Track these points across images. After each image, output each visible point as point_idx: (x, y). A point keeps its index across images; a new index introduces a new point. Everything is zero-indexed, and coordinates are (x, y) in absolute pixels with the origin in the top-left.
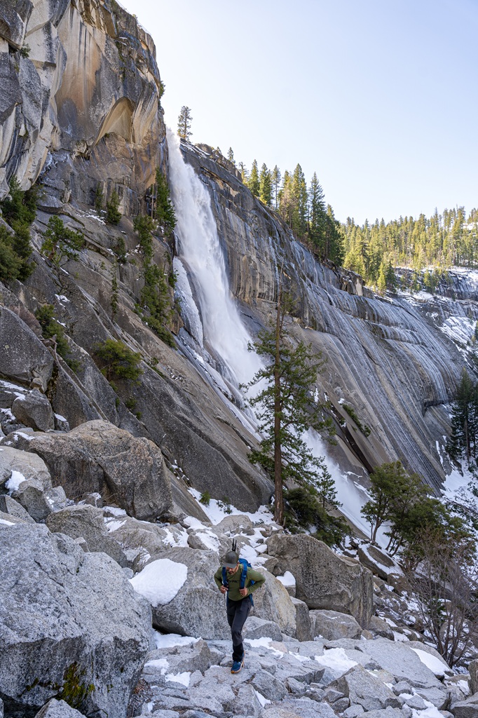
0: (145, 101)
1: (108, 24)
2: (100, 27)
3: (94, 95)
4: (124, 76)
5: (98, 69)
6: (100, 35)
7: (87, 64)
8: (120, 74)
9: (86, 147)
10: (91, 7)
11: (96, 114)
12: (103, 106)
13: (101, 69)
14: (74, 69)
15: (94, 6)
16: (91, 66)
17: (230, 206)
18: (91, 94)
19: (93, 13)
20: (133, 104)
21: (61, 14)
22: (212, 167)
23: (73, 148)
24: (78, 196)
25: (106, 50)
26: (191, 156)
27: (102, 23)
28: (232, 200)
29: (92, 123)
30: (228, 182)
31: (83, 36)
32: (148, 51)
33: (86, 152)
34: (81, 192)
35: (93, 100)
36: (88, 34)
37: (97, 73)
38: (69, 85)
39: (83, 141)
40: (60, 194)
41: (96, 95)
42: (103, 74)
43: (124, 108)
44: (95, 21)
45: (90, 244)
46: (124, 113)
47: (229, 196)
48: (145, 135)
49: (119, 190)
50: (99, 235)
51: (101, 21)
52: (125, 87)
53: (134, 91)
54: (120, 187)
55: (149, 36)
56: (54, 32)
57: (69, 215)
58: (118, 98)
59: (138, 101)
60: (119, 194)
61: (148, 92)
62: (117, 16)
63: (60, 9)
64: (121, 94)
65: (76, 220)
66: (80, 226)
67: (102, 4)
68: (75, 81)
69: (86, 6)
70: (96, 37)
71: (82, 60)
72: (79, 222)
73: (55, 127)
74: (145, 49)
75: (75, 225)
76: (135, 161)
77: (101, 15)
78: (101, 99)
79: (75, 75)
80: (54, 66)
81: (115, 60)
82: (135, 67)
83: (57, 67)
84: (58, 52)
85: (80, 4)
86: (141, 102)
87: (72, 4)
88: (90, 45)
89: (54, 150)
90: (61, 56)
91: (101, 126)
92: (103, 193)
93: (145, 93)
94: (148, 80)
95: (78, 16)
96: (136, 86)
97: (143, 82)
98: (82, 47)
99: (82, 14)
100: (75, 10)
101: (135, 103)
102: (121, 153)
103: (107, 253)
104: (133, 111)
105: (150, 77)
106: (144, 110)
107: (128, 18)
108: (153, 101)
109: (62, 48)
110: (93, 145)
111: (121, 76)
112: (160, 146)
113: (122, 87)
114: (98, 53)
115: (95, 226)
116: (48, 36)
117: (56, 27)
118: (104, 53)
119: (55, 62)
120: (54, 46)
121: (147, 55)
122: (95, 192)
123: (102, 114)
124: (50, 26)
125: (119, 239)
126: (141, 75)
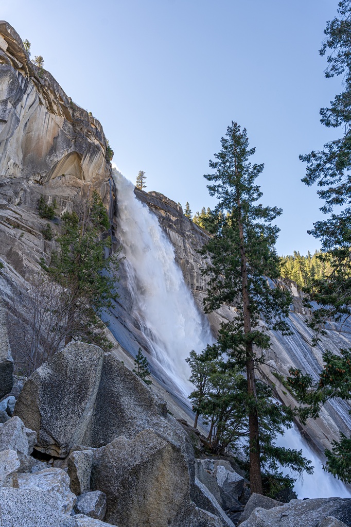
0: (91, 155)
1: (66, 113)
2: (60, 115)
3: (51, 150)
4: (75, 141)
5: (56, 136)
6: (59, 119)
7: (48, 134)
8: (73, 139)
9: (40, 177)
10: (53, 104)
11: (51, 159)
12: (57, 155)
13: (58, 137)
14: (38, 136)
15: (55, 103)
16: (51, 134)
17: (170, 226)
18: (49, 149)
19: (55, 107)
20: (80, 156)
22: (156, 202)
23: (30, 177)
24: (27, 203)
25: (63, 127)
26: (140, 195)
27: (61, 113)
28: (172, 223)
29: (47, 164)
30: (169, 211)
31: (47, 120)
32: (96, 129)
33: (40, 180)
34: (30, 201)
35: (50, 152)
36: (50, 118)
37: (55, 138)
38: (34, 144)
39: (38, 173)
40: (8, 198)
41: (53, 149)
42: (59, 139)
43: (75, 158)
44: (57, 112)
45: (25, 227)
46: (75, 162)
47: (170, 220)
48: (94, 176)
49: (63, 203)
50: (33, 223)
51: (61, 112)
52: (76, 146)
53: (82, 148)
54: (64, 201)
55: (97, 121)
56: (10, 105)
57: (12, 210)
58: (69, 152)
59: (85, 154)
60: (63, 205)
61: (94, 150)
62: (74, 111)
63: (16, 95)
64: (72, 149)
65: (16, 213)
66: (18, 216)
67: (63, 103)
68: (39, 142)
69: (50, 103)
70: (57, 120)
71: (45, 131)
72: (18, 214)
73: (17, 165)
74: (94, 127)
75: (14, 216)
76: (83, 190)
77: (60, 108)
78: (55, 151)
79: (38, 139)
80: (5, 122)
81: (69, 132)
82: (85, 136)
83: (9, 122)
84: (10, 115)
85: (45, 102)
86: (88, 155)
87: (41, 103)
88: (52, 124)
89: (15, 177)
90: (14, 118)
91: (55, 167)
92: (48, 203)
93: (91, 150)
94: (94, 143)
95: (44, 109)
96: (84, 146)
97: (90, 144)
98: (46, 125)
99: (47, 108)
100: (43, 106)
101: (82, 155)
102: (71, 185)
103: (36, 233)
104: (81, 160)
105: (96, 142)
106: (91, 160)
107: (82, 111)
108: (98, 156)
109: (16, 115)
110: (46, 176)
111: (73, 141)
112: (105, 183)
113: (73, 146)
114: (57, 128)
115: (32, 218)
116: (4, 107)
117: (15, 105)
118: (62, 129)
119: (6, 120)
120: (7, 112)
121: (94, 131)
122: (41, 202)
123: (56, 159)
124: (7, 103)
125: (48, 225)
126: (89, 140)
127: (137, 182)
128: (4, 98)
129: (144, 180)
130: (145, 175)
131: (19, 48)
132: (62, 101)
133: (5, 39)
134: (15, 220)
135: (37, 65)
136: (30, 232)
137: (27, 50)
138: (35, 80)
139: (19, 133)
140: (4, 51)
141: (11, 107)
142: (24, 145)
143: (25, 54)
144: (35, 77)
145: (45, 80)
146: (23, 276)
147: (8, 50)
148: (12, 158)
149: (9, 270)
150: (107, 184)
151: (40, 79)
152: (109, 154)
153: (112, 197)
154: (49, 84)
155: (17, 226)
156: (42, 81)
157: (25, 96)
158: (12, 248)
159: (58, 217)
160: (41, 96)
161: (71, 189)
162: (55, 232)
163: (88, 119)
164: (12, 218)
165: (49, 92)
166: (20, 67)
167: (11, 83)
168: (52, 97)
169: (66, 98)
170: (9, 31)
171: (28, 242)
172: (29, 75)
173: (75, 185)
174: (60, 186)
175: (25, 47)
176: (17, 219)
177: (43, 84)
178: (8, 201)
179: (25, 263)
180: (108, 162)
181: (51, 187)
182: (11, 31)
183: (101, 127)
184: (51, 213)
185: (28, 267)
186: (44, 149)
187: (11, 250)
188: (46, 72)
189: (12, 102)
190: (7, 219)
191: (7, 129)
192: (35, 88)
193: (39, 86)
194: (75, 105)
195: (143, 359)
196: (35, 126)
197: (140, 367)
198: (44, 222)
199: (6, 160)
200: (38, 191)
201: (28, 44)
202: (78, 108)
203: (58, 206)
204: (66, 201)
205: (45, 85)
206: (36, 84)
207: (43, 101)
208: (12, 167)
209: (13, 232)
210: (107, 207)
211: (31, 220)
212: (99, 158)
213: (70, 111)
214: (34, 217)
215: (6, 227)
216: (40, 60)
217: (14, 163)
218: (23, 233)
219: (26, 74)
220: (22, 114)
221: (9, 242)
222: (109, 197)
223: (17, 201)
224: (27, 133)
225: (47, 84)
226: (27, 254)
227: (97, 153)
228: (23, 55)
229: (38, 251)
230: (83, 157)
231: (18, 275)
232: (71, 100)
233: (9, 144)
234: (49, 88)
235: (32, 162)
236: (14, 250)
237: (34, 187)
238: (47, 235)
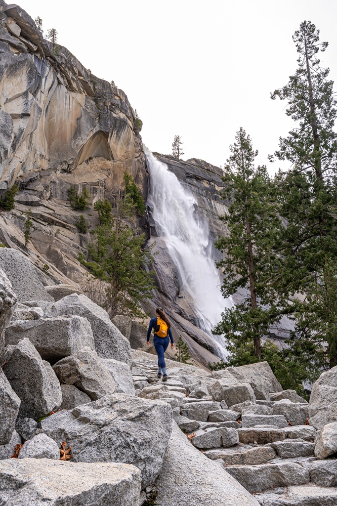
0: (118, 131)
1: (87, 89)
2: (81, 93)
3: (76, 133)
4: (100, 118)
5: (79, 117)
6: (81, 97)
7: (70, 116)
8: (97, 116)
9: (67, 165)
10: (72, 81)
11: (76, 144)
12: (82, 138)
13: (81, 117)
14: (61, 120)
15: (74, 80)
16: (74, 116)
17: (216, 199)
18: (73, 133)
19: (74, 85)
20: (107, 134)
21: (37, 86)
22: (197, 172)
23: (57, 167)
24: (58, 196)
25: (85, 104)
27: (82, 89)
28: (218, 194)
29: (72, 150)
30: (213, 181)
31: (68, 100)
32: (121, 100)
33: (67, 168)
34: (60, 192)
35: (74, 136)
36: (71, 98)
37: (78, 119)
38: (58, 130)
39: (65, 161)
40: (40, 194)
42: (83, 120)
43: (101, 138)
44: (77, 89)
45: (59, 222)
46: (102, 141)
47: (215, 191)
48: (123, 154)
49: (94, 190)
50: (66, 216)
51: (81, 88)
52: (100, 124)
53: (107, 126)
54: (94, 188)
55: (121, 91)
56: (30, 96)
57: (44, 206)
58: (94, 132)
59: (111, 131)
60: (94, 193)
61: (120, 125)
62: (95, 84)
63: (35, 84)
64: (97, 129)
65: (49, 208)
66: (51, 212)
67: (82, 78)
68: (62, 127)
69: (69, 81)
70: (78, 98)
71: (67, 113)
72: (51, 209)
73: (43, 156)
74: (118, 98)
75: (47, 212)
76: (113, 172)
77: (80, 84)
78: (80, 134)
79: (61, 123)
80: (28, 115)
81: (92, 109)
82: (109, 111)
83: (32, 115)
84: (32, 107)
85: (64, 81)
86: (115, 132)
87: (59, 83)
88: (73, 104)
89: (42, 170)
90: (36, 109)
91: (81, 151)
92: (79, 192)
93: (117, 125)
94: (120, 117)
95: (63, 89)
96: (109, 123)
97: (115, 119)
98: (67, 106)
99: (66, 87)
100: (62, 86)
101: (108, 133)
102: (100, 168)
103: (71, 227)
104: (107, 138)
105: (122, 116)
106: (118, 137)
107: (104, 83)
108: (126, 130)
109: (37, 105)
110: (73, 163)
111: (97, 118)
112: (136, 159)
113: (98, 125)
114: (79, 107)
115: (64, 211)
116: (25, 99)
117: (35, 94)
118: (84, 107)
119: (29, 113)
120: (29, 104)
121: (119, 103)
122: (71, 192)
123: (81, 143)
124: (28, 94)
125: (82, 218)
126: (114, 115)
127: (173, 150)
128: (24, 90)
129: (181, 146)
130: (181, 140)
131: (32, 30)
132: (81, 76)
133: (17, 24)
134: (49, 216)
135: (49, 40)
136: (64, 226)
137: (39, 28)
138: (51, 60)
139: (42, 122)
140: (17, 37)
141: (32, 98)
142: (48, 133)
143: (39, 36)
144: (51, 57)
145: (62, 57)
146: (65, 274)
147: (21, 34)
148: (38, 149)
149: (53, 270)
150: (138, 160)
151: (56, 58)
152: (137, 125)
153: (145, 174)
154: (66, 60)
155: (51, 222)
156: (58, 59)
157: (43, 80)
158: (50, 246)
159: (90, 206)
160: (59, 76)
161: (100, 172)
162: (89, 223)
163: (111, 90)
164: (45, 215)
165: (67, 70)
166: (35, 50)
167: (29, 72)
168: (70, 74)
169: (85, 71)
170: (20, 15)
171: (64, 238)
172: (44, 57)
173: (104, 167)
174: (88, 172)
175: (37, 26)
176: (50, 214)
177: (60, 63)
178: (40, 197)
179: (65, 260)
180: (137, 134)
181: (80, 174)
182: (22, 14)
183: (126, 97)
184: (83, 203)
185: (68, 265)
186: (69, 133)
187: (50, 248)
188: (61, 47)
189: (33, 92)
190: (42, 216)
191: (31, 122)
192: (52, 68)
193: (57, 67)
194: (95, 77)
195: (184, 345)
196: (56, 109)
197: (182, 352)
198: (77, 214)
199: (33, 153)
200: (67, 181)
201: (40, 21)
202: (99, 79)
203: (89, 195)
204: (96, 187)
205: (62, 63)
206: (52, 65)
207: (61, 80)
208: (38, 160)
209: (48, 229)
210: (140, 187)
211: (63, 214)
212: (127, 133)
213: (91, 86)
214: (66, 210)
215: (41, 225)
216: (53, 33)
217: (41, 155)
218: (59, 230)
219: (42, 56)
220: (43, 99)
221: (47, 240)
222: (142, 174)
223: (48, 194)
224: (49, 119)
225: (64, 60)
226: (66, 251)
227: (124, 127)
228: (37, 37)
229: (74, 246)
230: (110, 135)
231: (61, 273)
232: (90, 72)
233: (34, 135)
234: (66, 66)
235: (58, 150)
236: (53, 248)
237: (62, 177)
238: (81, 228)
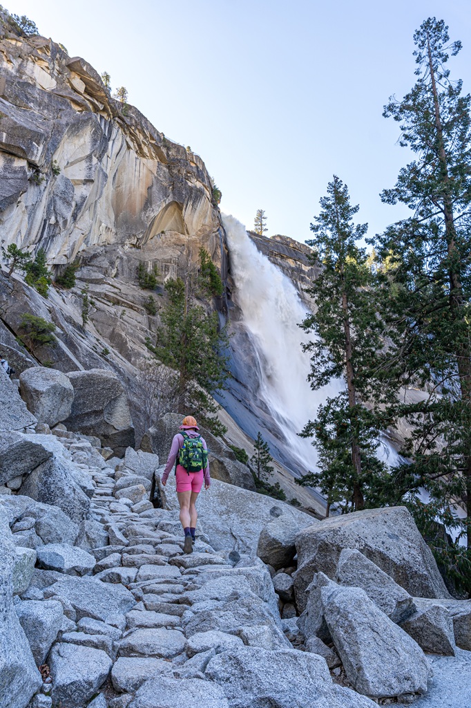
0: (194, 202)
1: (159, 155)
2: (152, 158)
3: (146, 204)
4: (173, 188)
5: (150, 185)
6: (151, 163)
7: (140, 184)
8: (170, 186)
9: (136, 239)
10: (143, 145)
11: (147, 215)
12: (153, 210)
13: (152, 186)
14: (130, 189)
15: (145, 144)
16: (144, 184)
17: (302, 280)
18: (143, 203)
19: (145, 150)
20: (181, 205)
21: (103, 149)
22: (281, 250)
23: (125, 241)
24: (125, 273)
25: (158, 172)
26: (261, 242)
27: (154, 155)
28: (305, 274)
29: (142, 222)
30: (299, 259)
31: (138, 166)
32: (197, 167)
33: (136, 243)
34: (128, 270)
35: (145, 207)
36: (141, 164)
37: (149, 188)
38: (126, 200)
39: (133, 235)
40: (104, 271)
41: (148, 203)
42: (154, 189)
43: (175, 209)
44: (148, 155)
45: (123, 302)
46: (176, 214)
47: (302, 271)
48: (199, 228)
49: (165, 267)
50: (133, 296)
51: (153, 153)
52: (174, 194)
53: (182, 196)
54: (166, 265)
55: (197, 157)
56: (95, 160)
57: (109, 284)
58: (167, 203)
59: (186, 202)
60: (165, 270)
61: (196, 195)
62: (168, 149)
63: (101, 146)
64: (170, 199)
65: (115, 287)
66: (116, 291)
67: (154, 142)
68: (131, 196)
69: (139, 146)
70: (149, 165)
71: (136, 182)
72: (117, 288)
73: (109, 228)
74: (193, 165)
75: (112, 291)
76: (188, 247)
77: (152, 150)
78: (151, 205)
79: (130, 193)
80: (92, 181)
81: (165, 177)
82: (184, 180)
83: (96, 182)
84: (96, 172)
85: (134, 146)
86: (190, 203)
87: (129, 147)
88: (144, 171)
89: (108, 244)
90: (101, 175)
91: (152, 224)
92: (149, 270)
93: (192, 196)
94: (196, 187)
95: (133, 154)
96: (184, 192)
97: (191, 189)
98: (137, 174)
99: (137, 152)
100: (131, 151)
101: (182, 204)
102: (173, 243)
103: (138, 308)
104: (182, 210)
105: (199, 185)
106: (194, 209)
107: (178, 148)
108: (203, 201)
109: (102, 170)
110: (143, 237)
111: (171, 187)
112: (214, 234)
113: (171, 195)
114: (150, 175)
115: (131, 291)
116: (88, 163)
117: (100, 159)
118: (156, 175)
119: (93, 179)
120: (93, 169)
121: (195, 170)
122: (141, 269)
123: (152, 215)
124: (92, 158)
125: (151, 297)
126: (190, 184)
127: (256, 225)
128: (88, 152)
129: (264, 221)
130: (265, 215)
131: (98, 86)
132: (153, 139)
133: (81, 79)
134: (115, 296)
135: (119, 99)
136: (131, 307)
137: (106, 85)
138: (119, 121)
139: (109, 190)
140: (81, 94)
141: (96, 162)
142: (115, 203)
143: (105, 93)
144: (119, 117)
145: (131, 118)
146: (130, 361)
147: (86, 91)
148: (103, 221)
149: (114, 356)
150: (216, 236)
151: (125, 118)
152: (216, 195)
153: (224, 251)
154: (136, 122)
155: (117, 303)
156: (127, 120)
157: (110, 143)
158: (114, 329)
159: (161, 286)
160: (128, 139)
161: (173, 248)
162: (159, 304)
163: (186, 156)
164: (110, 294)
165: (137, 132)
166: (101, 109)
167: (93, 133)
168: (141, 137)
169: (158, 135)
170: (85, 68)
171: (130, 320)
172: (112, 117)
173: (178, 243)
174: (160, 247)
175: (104, 82)
176: (116, 294)
177: (129, 124)
178: (104, 274)
179: (130, 345)
180: (215, 206)
181: (151, 250)
182: (87, 68)
183: (203, 164)
184: (153, 282)
185: (133, 350)
186: (138, 204)
187: (113, 331)
188: (130, 107)
189: (97, 156)
190: (106, 295)
191: (95, 189)
192: (120, 130)
193: (125, 126)
194: (169, 142)
195: (264, 444)
196: (125, 177)
197: (261, 453)
198: (146, 294)
199: (97, 225)
200: (135, 257)
201: (107, 77)
202: (173, 144)
203: (160, 273)
204: (169, 264)
205: (132, 125)
206: (121, 126)
207: (131, 144)
208: (104, 233)
209: (113, 309)
210: (218, 265)
211: (131, 293)
212: (204, 204)
213: (164, 150)
214: (134, 289)
215: (105, 305)
216: (123, 92)
217: (106, 227)
218: (124, 311)
219: (109, 115)
220: (109, 165)
221: (110, 322)
222: (220, 251)
223: (114, 271)
224: (117, 187)
225: (134, 122)
226: (131, 335)
227: (201, 197)
228: (103, 94)
229: (142, 329)
230: (185, 206)
231: (124, 359)
232: (164, 135)
233: (98, 205)
234: (136, 128)
235: (126, 222)
236: (116, 331)
237: (131, 253)
238: (150, 309)
